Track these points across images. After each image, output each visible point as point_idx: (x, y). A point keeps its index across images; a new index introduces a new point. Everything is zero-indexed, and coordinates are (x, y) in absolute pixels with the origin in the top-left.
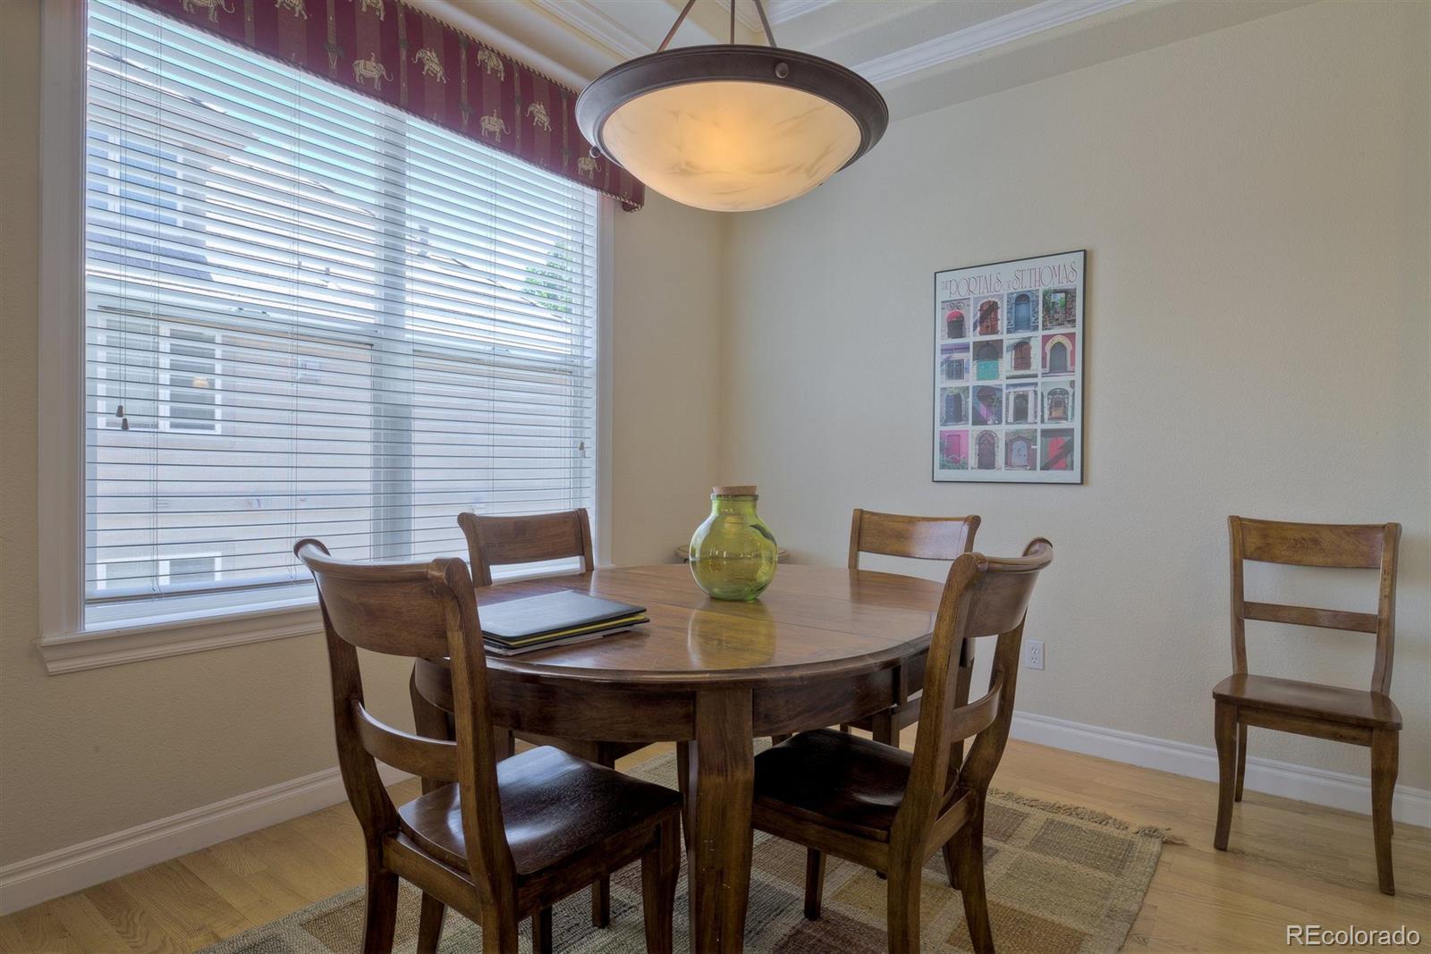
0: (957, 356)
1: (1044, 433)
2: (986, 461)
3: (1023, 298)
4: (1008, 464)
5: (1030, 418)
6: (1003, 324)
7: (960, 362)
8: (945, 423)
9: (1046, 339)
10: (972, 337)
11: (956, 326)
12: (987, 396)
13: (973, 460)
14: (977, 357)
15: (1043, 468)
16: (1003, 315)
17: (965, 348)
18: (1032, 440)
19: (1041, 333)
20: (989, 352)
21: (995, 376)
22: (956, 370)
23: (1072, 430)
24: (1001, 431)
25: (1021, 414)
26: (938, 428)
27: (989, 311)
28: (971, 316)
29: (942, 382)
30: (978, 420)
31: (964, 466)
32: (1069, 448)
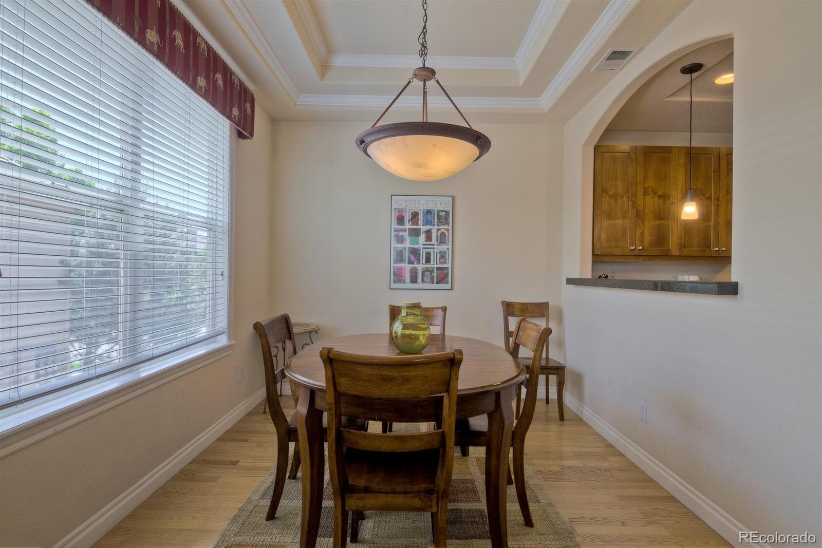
0: (401, 233)
1: (438, 268)
2: (414, 280)
3: (429, 212)
4: (423, 281)
5: (432, 262)
6: (421, 222)
7: (402, 236)
8: (395, 263)
9: (438, 230)
10: (408, 226)
11: (400, 220)
12: (415, 252)
13: (408, 279)
14: (410, 235)
15: (437, 283)
16: (421, 217)
17: (404, 230)
18: (432, 272)
19: (436, 227)
20: (415, 233)
21: (418, 243)
22: (401, 240)
23: (447, 268)
24: (420, 267)
25: (428, 260)
26: (392, 265)
27: (415, 216)
28: (407, 217)
29: (395, 244)
30: (410, 262)
31: (404, 282)
32: (447, 275)
